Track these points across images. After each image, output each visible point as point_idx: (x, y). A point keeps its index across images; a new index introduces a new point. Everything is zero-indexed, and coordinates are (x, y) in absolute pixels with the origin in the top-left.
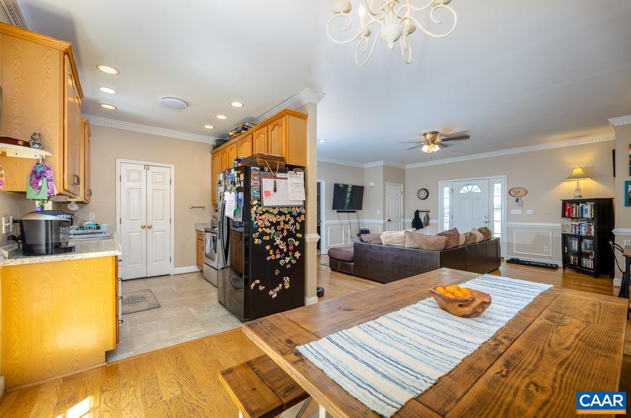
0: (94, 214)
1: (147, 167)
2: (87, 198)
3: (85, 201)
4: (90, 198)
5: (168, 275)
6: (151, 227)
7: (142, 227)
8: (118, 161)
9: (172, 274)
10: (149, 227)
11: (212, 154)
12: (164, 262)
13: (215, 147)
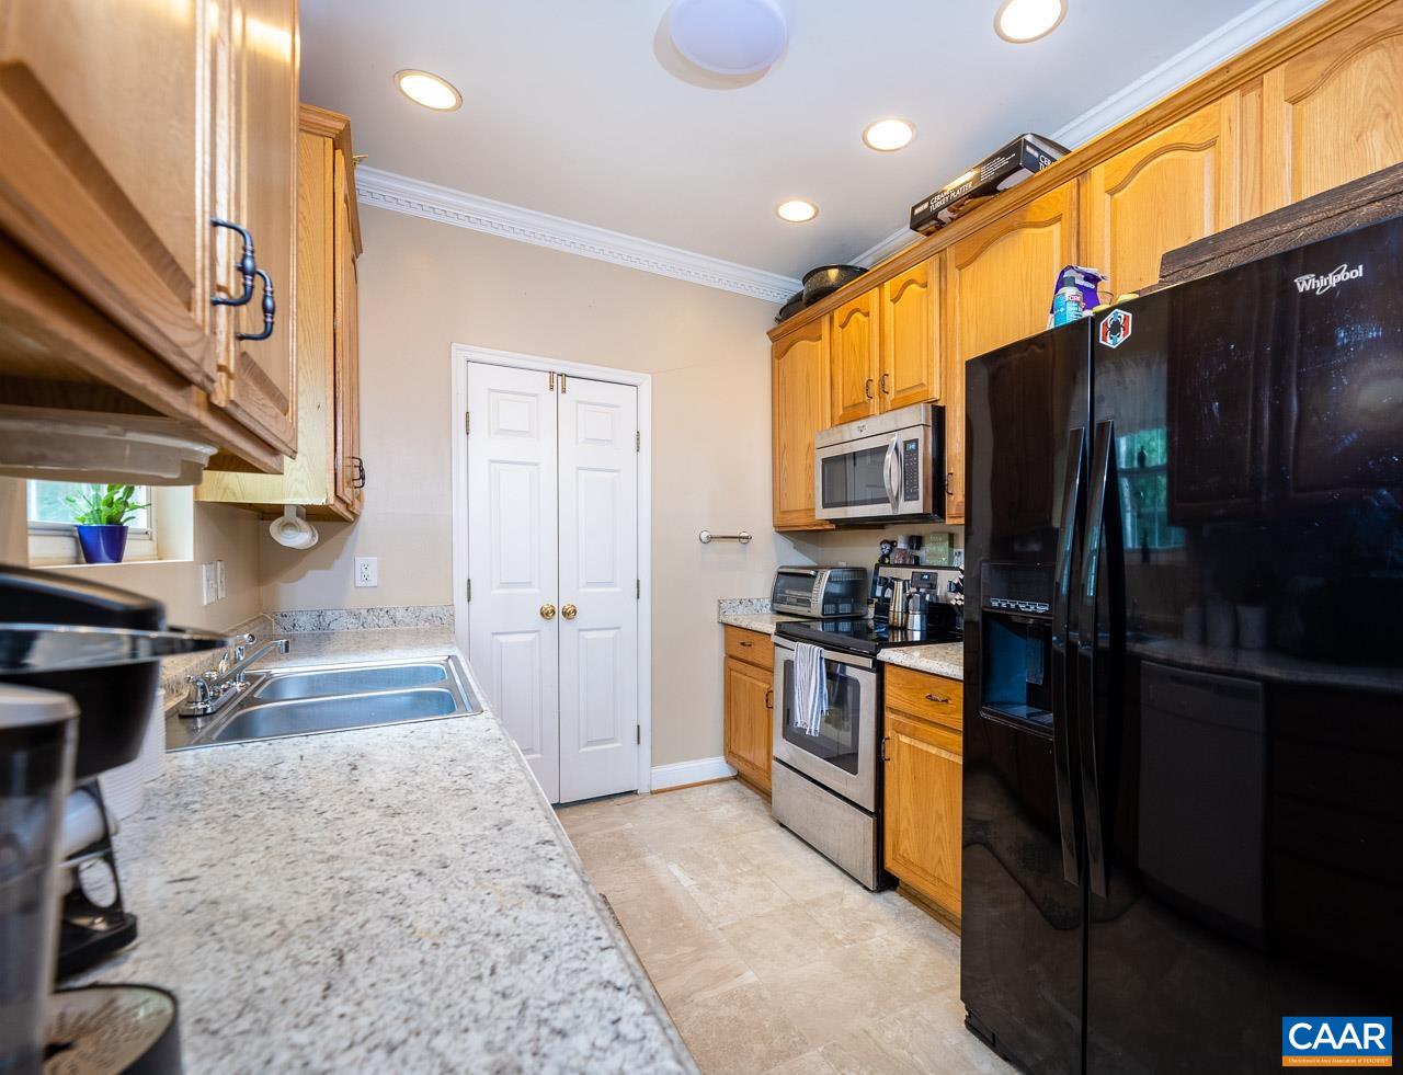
0: (373, 561)
1: (558, 381)
2: (348, 495)
3: (340, 508)
4: (359, 497)
5: (631, 792)
6: (575, 611)
7: (545, 614)
8: (459, 354)
9: (643, 789)
10: (565, 614)
11: (774, 339)
12: (618, 745)
13: (787, 311)
